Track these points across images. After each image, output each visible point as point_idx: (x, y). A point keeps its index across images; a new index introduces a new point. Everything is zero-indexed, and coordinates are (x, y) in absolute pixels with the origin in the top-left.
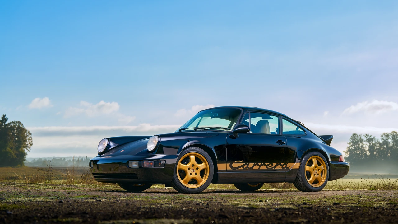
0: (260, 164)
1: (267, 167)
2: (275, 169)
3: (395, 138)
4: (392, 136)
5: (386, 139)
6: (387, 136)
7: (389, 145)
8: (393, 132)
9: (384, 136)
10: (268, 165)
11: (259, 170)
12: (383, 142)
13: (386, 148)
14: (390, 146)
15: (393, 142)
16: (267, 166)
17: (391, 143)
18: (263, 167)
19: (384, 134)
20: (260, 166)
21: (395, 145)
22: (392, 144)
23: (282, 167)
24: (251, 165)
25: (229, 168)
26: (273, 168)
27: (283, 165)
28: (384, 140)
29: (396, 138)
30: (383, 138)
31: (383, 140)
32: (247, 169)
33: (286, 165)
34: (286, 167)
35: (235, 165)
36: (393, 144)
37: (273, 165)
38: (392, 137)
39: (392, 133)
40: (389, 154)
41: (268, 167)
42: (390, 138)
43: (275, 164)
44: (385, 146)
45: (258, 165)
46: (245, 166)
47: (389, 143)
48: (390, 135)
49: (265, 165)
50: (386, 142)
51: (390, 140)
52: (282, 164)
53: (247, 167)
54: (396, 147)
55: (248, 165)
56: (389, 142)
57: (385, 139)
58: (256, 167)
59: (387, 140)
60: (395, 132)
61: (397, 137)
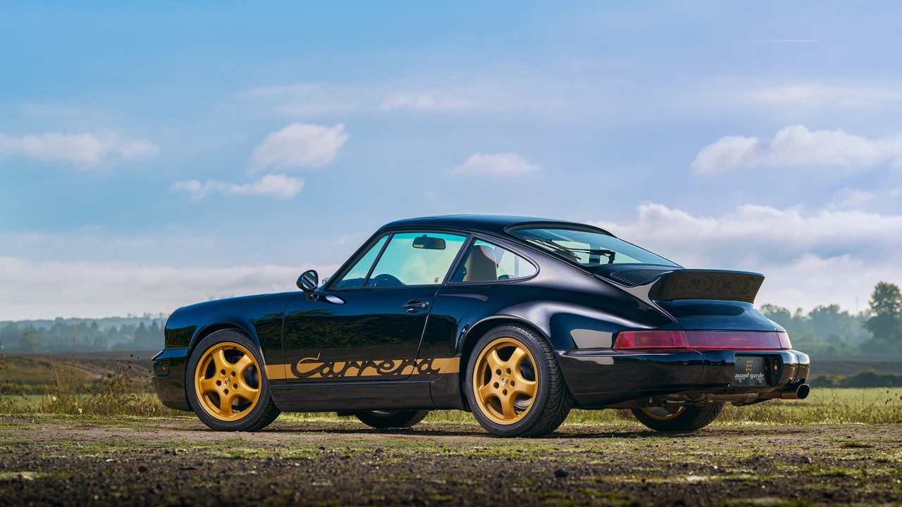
0: (360, 363)
1: (379, 372)
2: (399, 374)
10: (381, 366)
11: (359, 378)
16: (378, 368)
18: (370, 372)
20: (362, 369)
23: (419, 370)
24: (338, 367)
25: (291, 376)
26: (395, 372)
27: (422, 363)
32: (331, 376)
33: (430, 364)
34: (429, 369)
35: (303, 368)
37: (392, 365)
41: (381, 370)
43: (398, 363)
45: (357, 366)
46: (326, 370)
49: (374, 366)
52: (419, 361)
53: (331, 372)
55: (331, 367)
58: (352, 372)
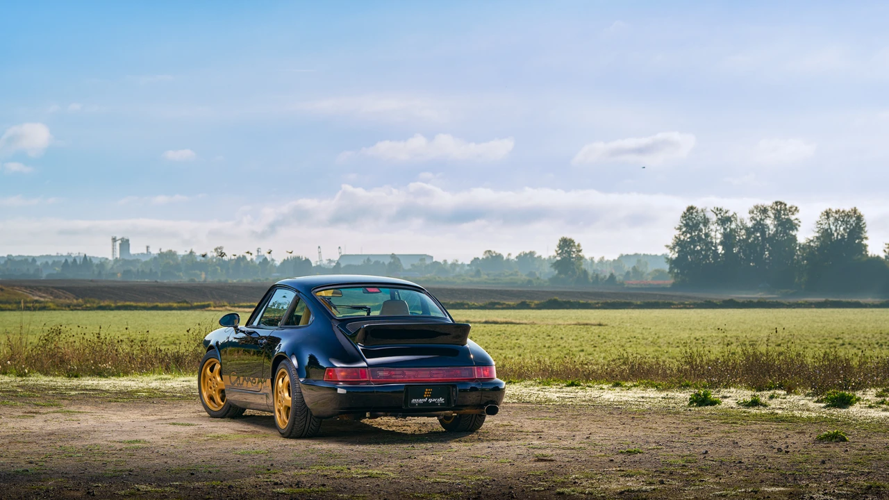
3: (780, 216)
4: (773, 211)
5: (761, 219)
6: (764, 211)
7: (767, 233)
8: (776, 203)
9: (755, 212)
12: (755, 225)
13: (760, 238)
14: (769, 233)
15: (775, 226)
17: (772, 227)
19: (756, 207)
21: (781, 231)
22: (775, 229)
28: (756, 220)
29: (783, 216)
30: (755, 216)
31: (753, 222)
36: (777, 230)
38: (775, 214)
39: (774, 205)
40: (766, 253)
42: (769, 217)
44: (758, 235)
47: (768, 228)
48: (769, 209)
50: (760, 226)
51: (768, 222)
54: (783, 236)
56: (766, 225)
57: (758, 219)
59: (763, 220)
60: (781, 203)
61: (784, 214)
